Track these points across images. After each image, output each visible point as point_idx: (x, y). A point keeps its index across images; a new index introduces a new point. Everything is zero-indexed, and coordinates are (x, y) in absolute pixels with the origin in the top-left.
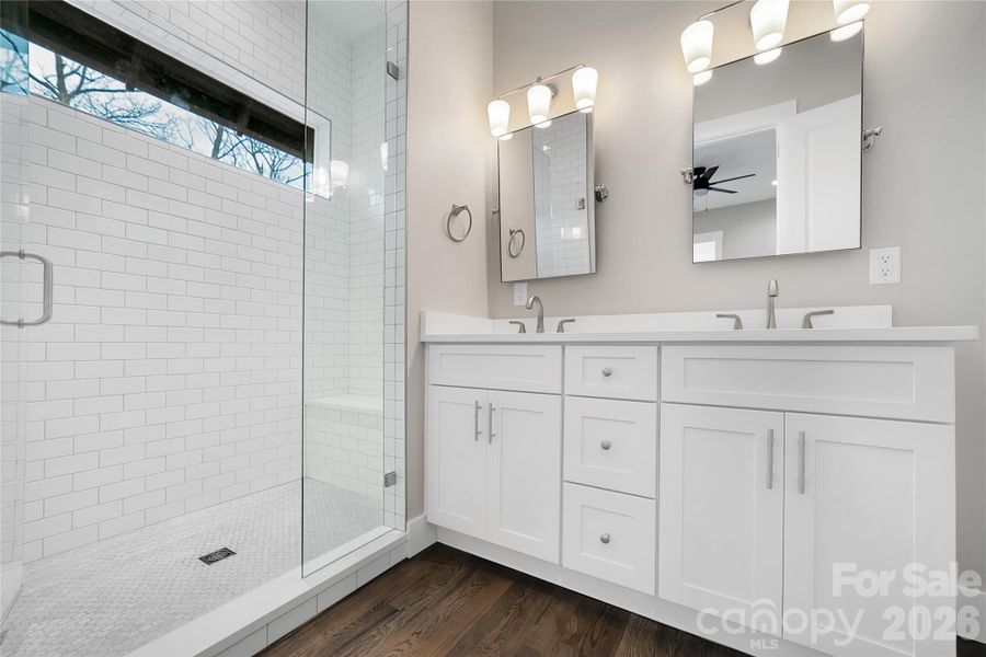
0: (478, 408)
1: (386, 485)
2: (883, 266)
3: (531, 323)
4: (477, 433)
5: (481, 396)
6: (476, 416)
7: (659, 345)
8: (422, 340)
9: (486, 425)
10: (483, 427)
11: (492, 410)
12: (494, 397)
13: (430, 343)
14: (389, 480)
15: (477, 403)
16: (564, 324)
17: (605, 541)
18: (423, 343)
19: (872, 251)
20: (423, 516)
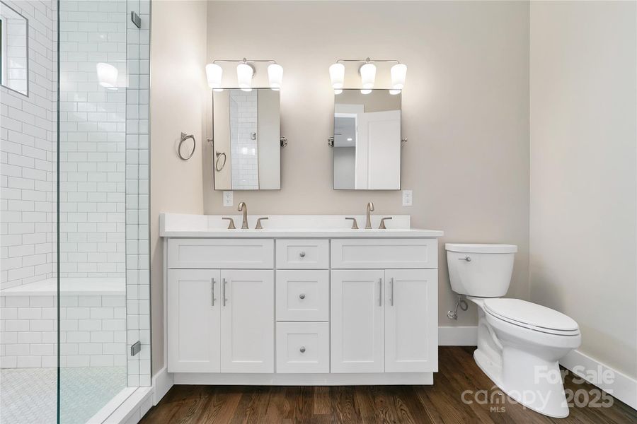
0: (213, 282)
1: (133, 354)
2: (407, 198)
3: (238, 219)
4: (213, 300)
5: (215, 274)
6: (213, 289)
7: (330, 239)
8: (162, 236)
9: (220, 293)
10: (218, 295)
11: (225, 282)
12: (225, 274)
13: (168, 238)
14: (136, 349)
15: (213, 279)
16: (261, 220)
17: (303, 351)
18: (162, 238)
19: (404, 192)
20: (164, 369)
